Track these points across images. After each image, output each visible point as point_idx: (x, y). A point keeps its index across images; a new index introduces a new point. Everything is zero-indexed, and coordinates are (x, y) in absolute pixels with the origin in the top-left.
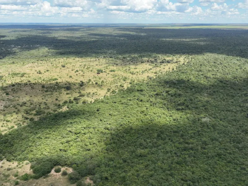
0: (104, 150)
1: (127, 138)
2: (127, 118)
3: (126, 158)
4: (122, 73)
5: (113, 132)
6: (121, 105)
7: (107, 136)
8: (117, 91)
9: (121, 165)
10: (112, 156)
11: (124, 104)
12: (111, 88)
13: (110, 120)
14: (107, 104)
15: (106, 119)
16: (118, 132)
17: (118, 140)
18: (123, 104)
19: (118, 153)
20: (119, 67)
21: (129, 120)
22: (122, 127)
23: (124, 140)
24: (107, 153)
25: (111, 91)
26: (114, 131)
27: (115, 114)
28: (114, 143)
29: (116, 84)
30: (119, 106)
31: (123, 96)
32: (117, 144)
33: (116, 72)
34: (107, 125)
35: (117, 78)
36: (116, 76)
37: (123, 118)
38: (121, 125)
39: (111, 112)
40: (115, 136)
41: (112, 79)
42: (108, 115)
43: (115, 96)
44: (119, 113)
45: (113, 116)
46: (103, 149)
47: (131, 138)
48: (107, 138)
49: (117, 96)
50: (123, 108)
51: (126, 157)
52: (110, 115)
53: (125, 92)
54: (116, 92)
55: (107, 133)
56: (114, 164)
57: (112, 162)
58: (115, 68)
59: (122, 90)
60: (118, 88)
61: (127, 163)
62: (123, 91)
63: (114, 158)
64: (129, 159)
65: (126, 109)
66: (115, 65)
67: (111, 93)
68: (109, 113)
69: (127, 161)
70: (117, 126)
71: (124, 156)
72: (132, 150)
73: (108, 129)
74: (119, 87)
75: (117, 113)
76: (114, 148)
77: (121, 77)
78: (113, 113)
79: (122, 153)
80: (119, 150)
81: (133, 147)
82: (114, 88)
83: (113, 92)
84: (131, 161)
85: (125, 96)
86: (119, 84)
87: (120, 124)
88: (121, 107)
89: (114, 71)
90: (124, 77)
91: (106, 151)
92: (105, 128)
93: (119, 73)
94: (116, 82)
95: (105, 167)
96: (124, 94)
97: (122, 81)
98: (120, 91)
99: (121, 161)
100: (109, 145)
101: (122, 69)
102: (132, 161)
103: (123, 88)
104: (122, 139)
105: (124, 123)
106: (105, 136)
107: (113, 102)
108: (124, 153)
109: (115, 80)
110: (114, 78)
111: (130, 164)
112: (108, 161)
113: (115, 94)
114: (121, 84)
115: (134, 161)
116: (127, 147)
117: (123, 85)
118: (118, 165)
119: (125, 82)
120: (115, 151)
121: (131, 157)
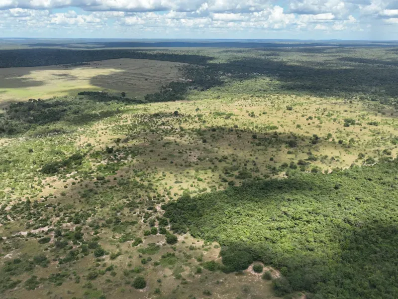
0: (337, 256)
1: (384, 246)
2: (389, 211)
3: (377, 280)
4: (391, 130)
5: (359, 230)
6: (380, 186)
7: (347, 235)
8: (376, 159)
9: (364, 291)
10: (350, 271)
11: (387, 184)
12: (366, 153)
13: (356, 208)
14: (355, 180)
15: (349, 205)
16: (368, 232)
17: (365, 244)
18: (384, 184)
19: (362, 268)
20: (387, 118)
21: (392, 216)
22: (376, 224)
23: (378, 249)
24: (342, 263)
25: (365, 159)
26: (360, 228)
27: (366, 199)
28: (358, 249)
29: (377, 148)
30: (377, 187)
31: (387, 170)
32: (362, 252)
33: (379, 127)
34: (350, 215)
35: (380, 137)
36: (378, 133)
37: (382, 210)
38: (375, 221)
39: (360, 195)
40: (361, 237)
41: (371, 138)
42: (354, 199)
43: (371, 169)
44: (374, 199)
45: (362, 202)
46: (335, 254)
47: (391, 247)
48: (345, 237)
49: (375, 169)
50: (383, 191)
51: (377, 278)
52: (357, 199)
53: (393, 164)
54: (373, 162)
55: (348, 229)
56: (353, 286)
57: (349, 280)
58: (378, 119)
59: (386, 159)
60: (379, 155)
61: (376, 290)
62: (389, 161)
63: (353, 274)
64: (383, 284)
65: (389, 194)
66: (380, 114)
67: (364, 161)
68: (357, 196)
69: (377, 286)
70: (368, 220)
71: (373, 277)
72: (391, 270)
73: (349, 222)
74: (381, 153)
75: (370, 197)
76: (356, 257)
77: (389, 137)
78: (364, 197)
79: (369, 269)
80: (365, 263)
81: (394, 264)
82: (372, 155)
83: (367, 160)
84: (386, 289)
85: (391, 171)
86: (383, 148)
87: (374, 219)
88: (379, 189)
89: (376, 124)
90: (393, 137)
91: (341, 259)
92: (344, 220)
93: (386, 128)
94: (377, 143)
95: (336, 286)
96: (389, 167)
97: (389, 143)
98: (382, 160)
99: (367, 284)
100: (348, 251)
101: (393, 123)
102: (388, 290)
103: (389, 156)
104: (373, 246)
105: (382, 218)
106: (342, 233)
107: (365, 178)
108: (374, 270)
109: (376, 140)
110: (374, 137)
111: (382, 293)
112: (342, 277)
113: (373, 165)
114: (387, 148)
115: (392, 290)
116: (382, 261)
117: (390, 151)
118: (359, 289)
119: (394, 146)
120: (356, 263)
121: (387, 282)
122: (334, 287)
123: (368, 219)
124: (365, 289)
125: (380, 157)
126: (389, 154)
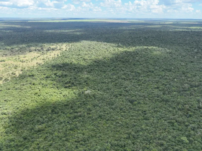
0: (3, 133)
1: (24, 118)
2: (22, 101)
3: (26, 135)
4: (12, 62)
5: (10, 116)
6: (15, 91)
7: (5, 121)
8: (9, 78)
9: (22, 143)
10: (12, 137)
11: (18, 89)
12: (3, 77)
13: (6, 106)
14: (1, 92)
15: (2, 105)
16: (16, 115)
17: (16, 121)
18: (17, 89)
19: (18, 133)
20: (9, 57)
21: (25, 103)
22: (18, 110)
23: (22, 121)
24: (7, 135)
25: (4, 79)
26: (11, 114)
27: (10, 99)
28: (13, 125)
29: (8, 73)
30: (13, 92)
31: (16, 82)
32: (16, 125)
33: (6, 62)
34: (4, 110)
35: (8, 67)
36: (7, 65)
37: (19, 102)
38: (17, 108)
39: (6, 98)
40: (13, 119)
41: (3, 68)
42: (4, 101)
43: (8, 84)
44: (14, 98)
45: (8, 102)
46: (2, 133)
47: (28, 117)
48: (5, 122)
49: (10, 83)
50: (17, 93)
51: (26, 134)
52: (5, 101)
53: (18, 79)
54: (8, 80)
55: (5, 117)
56: (16, 144)
57: (13, 142)
58: (4, 58)
59: (14, 77)
60: (10, 76)
61: (27, 140)
62: (16, 78)
63: (14, 138)
64: (29, 136)
65: (20, 93)
66: (5, 56)
67: (4, 81)
68: (5, 99)
69: (27, 138)
70: (14, 109)
71: (24, 135)
72: (31, 128)
73: (5, 114)
74: (11, 75)
75: (12, 98)
76: (13, 129)
77: (12, 66)
78: (8, 99)
79: (21, 132)
80: (19, 130)
81: (31, 125)
82: (6, 77)
83: (5, 80)
84: (31, 137)
85: (18, 82)
86: (11, 72)
87: (17, 107)
88: (15, 92)
89: (4, 61)
90: (14, 65)
91: (6, 134)
92: (2, 114)
93: (10, 62)
94: (7, 70)
95: (7, 148)
96: (17, 80)
97: (13, 69)
98: (12, 78)
99: (22, 139)
100: (8, 128)
101: (12, 59)
102: (32, 137)
103: (15, 75)
104: (20, 120)
105: (20, 106)
106: (3, 121)
107: (6, 89)
108: (23, 132)
109: (7, 69)
110: (5, 67)
111: (30, 140)
112: (9, 142)
113: (8, 81)
114: (13, 72)
115: (34, 137)
116: (26, 126)
117: (14, 73)
118: (19, 144)
119: (16, 70)
120: (14, 132)
121: (31, 134)
122: (6, 149)
123: (14, 108)
124: (22, 142)
125: (11, 77)
126: (15, 74)
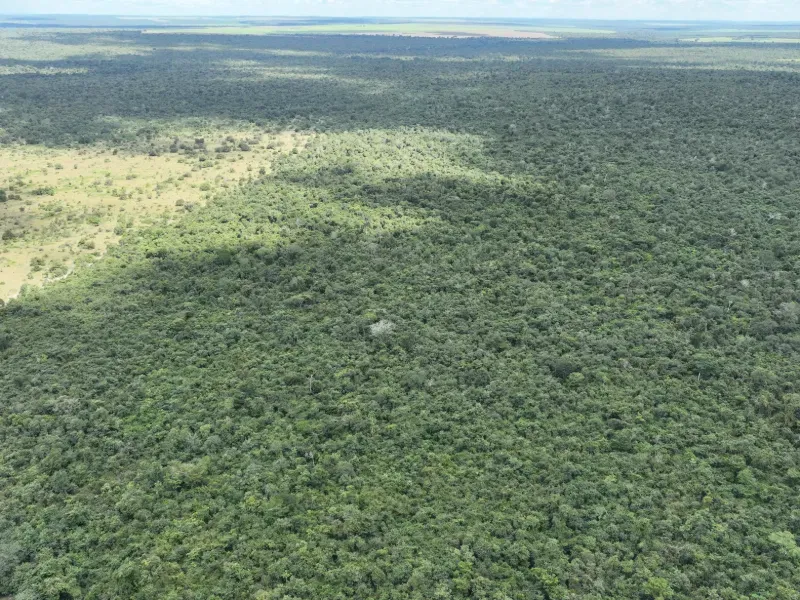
0: (40, 491)
1: (127, 431)
2: (120, 361)
3: (134, 503)
4: (83, 197)
5: (71, 419)
8: (70, 264)
10: (77, 509)
11: (104, 309)
12: (46, 256)
13: (55, 376)
14: (37, 319)
15: (39, 375)
16: (92, 415)
17: (92, 443)
18: (97, 309)
19: (99, 493)
21: (129, 366)
22: (102, 395)
23: (118, 442)
24: (57, 500)
25: (47, 267)
26: (74, 414)
27: (69, 351)
28: (80, 458)
29: (65, 241)
32: (91, 461)
33: (58, 196)
34: (46, 395)
35: (64, 217)
36: (59, 210)
37: (106, 362)
38: (99, 389)
39: (56, 347)
40: (81, 432)
41: (47, 223)
42: (45, 359)
43: (63, 286)
44: (85, 345)
45: (64, 360)
46: (37, 489)
47: (140, 427)
49: (72, 283)
51: (132, 499)
52: (51, 356)
53: (103, 266)
54: (65, 269)
55: (48, 425)
56: (89, 537)
57: (79, 529)
58: (51, 179)
59: (89, 259)
60: (72, 253)
61: (135, 521)
62: (95, 262)
63: (85, 514)
64: (145, 504)
65: (110, 326)
66: (52, 169)
67: (47, 274)
68: (49, 350)
69: (136, 515)
70: (84, 392)
71: (124, 500)
72: (151, 471)
73: (49, 411)
74: (76, 249)
75: (79, 345)
76: (79, 476)
77: (81, 213)
78: (64, 348)
79: (113, 488)
80: (102, 479)
81: (154, 458)
82: (56, 257)
83: (53, 269)
84: (152, 510)
86: (76, 238)
89: (49, 191)
90: (90, 211)
91: (52, 495)
92: (37, 410)
93: (72, 197)
94: (62, 231)
95: (56, 555)
96: (98, 272)
97: (85, 225)
98: (81, 262)
99: (115, 520)
100: (61, 472)
101: (82, 184)
102: (155, 511)
103: (93, 251)
104: (109, 440)
105: (111, 378)
106: (40, 439)
107: (57, 308)
108: (121, 486)
109: (60, 224)
110: (54, 219)
111: (149, 522)
112: (64, 530)
113: (65, 276)
114: (84, 236)
115: (163, 508)
116: (131, 462)
117: (89, 241)
118: (104, 538)
119: (96, 229)
120: (85, 488)
121: (151, 497)
122: (52, 560)
123: (85, 389)
124: (114, 531)
125: (76, 257)
126: (91, 247)
